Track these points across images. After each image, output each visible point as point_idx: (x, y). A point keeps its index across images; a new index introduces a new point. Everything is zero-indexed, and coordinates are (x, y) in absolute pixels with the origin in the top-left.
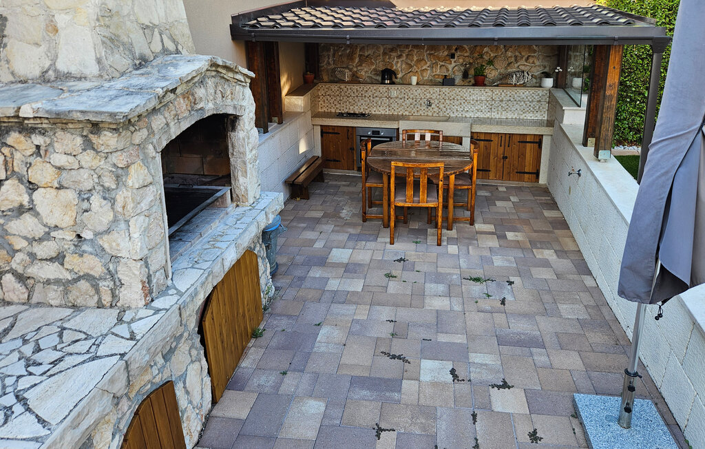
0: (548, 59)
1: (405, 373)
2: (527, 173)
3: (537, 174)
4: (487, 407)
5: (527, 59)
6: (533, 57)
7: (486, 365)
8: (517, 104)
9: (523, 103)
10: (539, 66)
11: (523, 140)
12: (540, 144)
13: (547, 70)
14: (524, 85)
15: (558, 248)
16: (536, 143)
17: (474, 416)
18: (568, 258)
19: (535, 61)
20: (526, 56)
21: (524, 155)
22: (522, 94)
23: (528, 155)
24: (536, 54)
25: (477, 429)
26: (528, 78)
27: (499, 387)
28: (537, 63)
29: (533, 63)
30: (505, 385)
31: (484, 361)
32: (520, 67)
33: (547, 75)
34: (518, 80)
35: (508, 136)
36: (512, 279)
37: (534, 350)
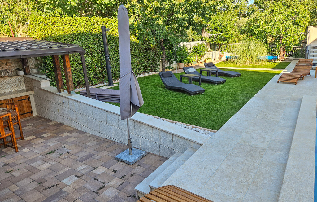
0: (17, 63)
1: (61, 188)
2: (26, 113)
3: (31, 112)
4: (96, 175)
5: (6, 64)
6: (9, 63)
7: (84, 168)
8: (8, 85)
9: (11, 84)
10: (13, 66)
11: (20, 99)
12: (29, 99)
13: (18, 67)
14: (8, 76)
15: (67, 131)
16: (27, 99)
17: (95, 179)
18: (74, 132)
19: (11, 65)
20: (5, 63)
21: (22, 106)
22: (9, 80)
23: (24, 105)
24: (10, 62)
25: (100, 180)
26: (10, 73)
27: (94, 170)
28: (12, 65)
29: (10, 65)
30: (95, 169)
31: (81, 168)
32: (4, 68)
33: (20, 70)
34: (5, 74)
35: (11, 100)
36: (63, 146)
37: (93, 157)
